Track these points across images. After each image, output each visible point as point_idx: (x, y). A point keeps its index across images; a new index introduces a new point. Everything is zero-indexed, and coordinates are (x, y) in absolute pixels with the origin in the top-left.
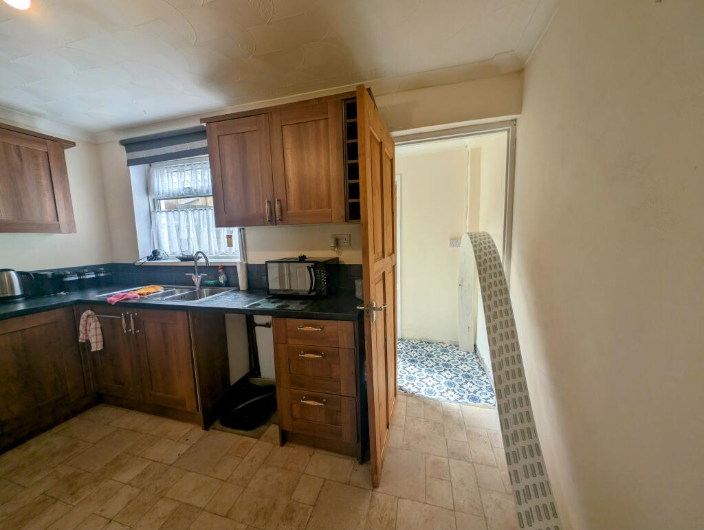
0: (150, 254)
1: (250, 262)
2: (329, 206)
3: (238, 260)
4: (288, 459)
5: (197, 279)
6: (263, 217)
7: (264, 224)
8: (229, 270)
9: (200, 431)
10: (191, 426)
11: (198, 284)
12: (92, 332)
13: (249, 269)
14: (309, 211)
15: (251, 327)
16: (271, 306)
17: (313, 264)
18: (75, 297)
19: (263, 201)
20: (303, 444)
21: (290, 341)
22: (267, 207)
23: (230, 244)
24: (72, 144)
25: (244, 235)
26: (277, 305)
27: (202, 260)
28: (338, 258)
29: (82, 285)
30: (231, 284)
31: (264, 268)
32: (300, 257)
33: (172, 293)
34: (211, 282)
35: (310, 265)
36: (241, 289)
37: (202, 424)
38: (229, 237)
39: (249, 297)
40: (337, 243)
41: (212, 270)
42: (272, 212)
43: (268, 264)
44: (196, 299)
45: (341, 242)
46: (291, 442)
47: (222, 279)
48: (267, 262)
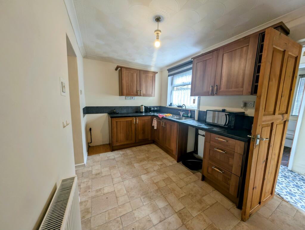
0: (170, 104)
1: (200, 110)
2: (242, 87)
3: (196, 109)
4: (203, 186)
5: (181, 113)
6: (208, 92)
7: (208, 95)
8: (192, 112)
9: (175, 162)
10: (173, 159)
11: (181, 116)
12: (155, 124)
13: (200, 112)
14: (231, 90)
15: (197, 135)
16: (206, 127)
17: (229, 113)
18: (152, 114)
19: (210, 86)
20: (211, 185)
21: (211, 142)
22: (211, 88)
23: (194, 102)
24: (157, 73)
25: (200, 99)
26: (208, 127)
27: (184, 108)
28: (244, 112)
29: (154, 111)
30: (192, 117)
31: (205, 113)
32: (222, 110)
33: (174, 117)
34: (186, 115)
35: (227, 114)
36: (195, 119)
37: (177, 160)
38: (194, 100)
39: (198, 122)
40: (245, 105)
41: (187, 111)
42: (212, 90)
43: (208, 111)
44: (180, 120)
45: (248, 105)
46: (206, 181)
47: (189, 115)
48: (207, 110)
